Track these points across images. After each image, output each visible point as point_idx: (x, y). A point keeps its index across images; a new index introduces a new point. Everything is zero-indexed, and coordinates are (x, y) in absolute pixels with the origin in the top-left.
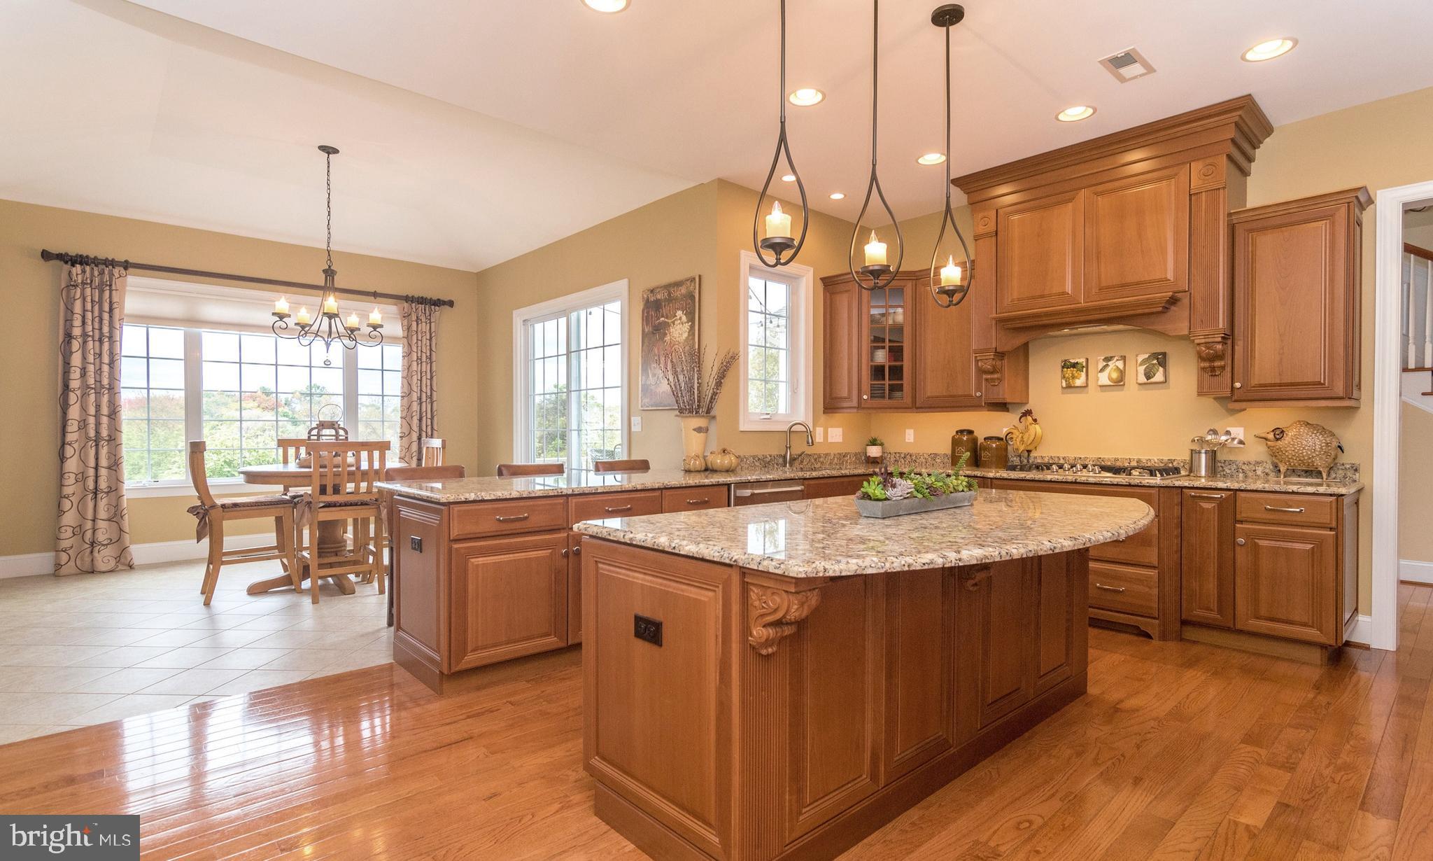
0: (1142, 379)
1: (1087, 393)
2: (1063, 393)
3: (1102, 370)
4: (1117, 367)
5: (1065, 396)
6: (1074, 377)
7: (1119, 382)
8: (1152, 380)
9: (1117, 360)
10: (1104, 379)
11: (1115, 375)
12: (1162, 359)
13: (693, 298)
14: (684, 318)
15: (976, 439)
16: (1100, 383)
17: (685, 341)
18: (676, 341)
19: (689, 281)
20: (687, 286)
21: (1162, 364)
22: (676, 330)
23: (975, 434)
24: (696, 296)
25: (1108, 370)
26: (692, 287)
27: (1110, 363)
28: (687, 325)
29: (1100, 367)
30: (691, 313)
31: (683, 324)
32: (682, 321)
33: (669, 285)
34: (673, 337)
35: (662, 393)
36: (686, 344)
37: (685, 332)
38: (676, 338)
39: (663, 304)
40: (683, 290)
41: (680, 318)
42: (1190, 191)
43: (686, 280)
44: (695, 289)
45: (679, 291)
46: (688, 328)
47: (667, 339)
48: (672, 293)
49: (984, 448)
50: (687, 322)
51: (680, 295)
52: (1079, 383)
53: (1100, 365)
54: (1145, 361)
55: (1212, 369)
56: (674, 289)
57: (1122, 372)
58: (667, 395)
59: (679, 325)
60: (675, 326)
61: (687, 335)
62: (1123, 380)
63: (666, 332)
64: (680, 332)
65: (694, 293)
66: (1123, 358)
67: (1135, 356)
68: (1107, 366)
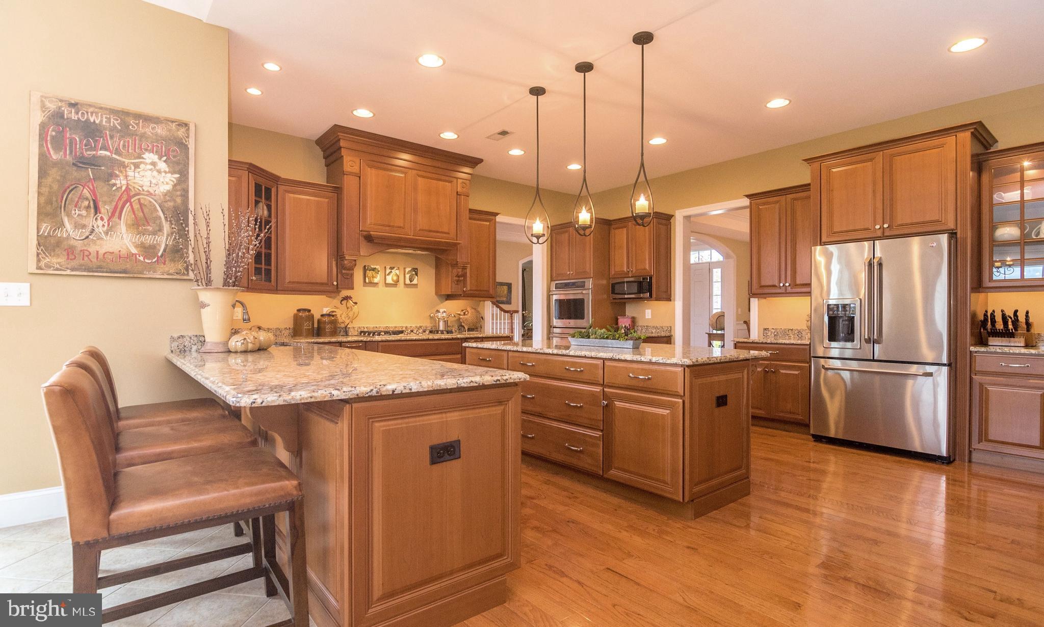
0: (408, 282)
1: (378, 287)
2: (364, 286)
3: (389, 274)
4: (396, 274)
5: (365, 288)
6: (373, 277)
7: (395, 284)
8: (413, 283)
9: (396, 269)
10: (389, 280)
11: (395, 278)
12: (415, 271)
13: (184, 147)
14: (162, 166)
15: (313, 316)
16: (387, 282)
17: (165, 195)
18: (143, 190)
19: (174, 124)
20: (170, 128)
21: (417, 274)
22: (143, 176)
23: (311, 312)
24: (189, 146)
25: (392, 274)
26: (181, 133)
27: (393, 271)
28: (169, 175)
29: (387, 272)
30: (178, 163)
31: (159, 172)
32: (157, 168)
33: (123, 112)
34: (134, 183)
35: (104, 254)
36: (168, 198)
37: (165, 183)
38: (142, 187)
39: (108, 133)
40: (160, 130)
41: (154, 164)
42: (457, 192)
43: (168, 121)
44: (188, 137)
45: (150, 128)
46: (172, 181)
47: (118, 182)
48: (133, 126)
49: (325, 322)
50: (169, 172)
51: (152, 134)
52: (376, 280)
53: (388, 271)
54: (410, 272)
55: (458, 281)
56: (137, 122)
57: (398, 276)
58: (120, 257)
59: (150, 172)
60: (139, 170)
61: (169, 187)
62: (398, 281)
63: (117, 173)
64: (154, 181)
65: (186, 141)
66: (399, 269)
67: (405, 268)
68: (391, 272)
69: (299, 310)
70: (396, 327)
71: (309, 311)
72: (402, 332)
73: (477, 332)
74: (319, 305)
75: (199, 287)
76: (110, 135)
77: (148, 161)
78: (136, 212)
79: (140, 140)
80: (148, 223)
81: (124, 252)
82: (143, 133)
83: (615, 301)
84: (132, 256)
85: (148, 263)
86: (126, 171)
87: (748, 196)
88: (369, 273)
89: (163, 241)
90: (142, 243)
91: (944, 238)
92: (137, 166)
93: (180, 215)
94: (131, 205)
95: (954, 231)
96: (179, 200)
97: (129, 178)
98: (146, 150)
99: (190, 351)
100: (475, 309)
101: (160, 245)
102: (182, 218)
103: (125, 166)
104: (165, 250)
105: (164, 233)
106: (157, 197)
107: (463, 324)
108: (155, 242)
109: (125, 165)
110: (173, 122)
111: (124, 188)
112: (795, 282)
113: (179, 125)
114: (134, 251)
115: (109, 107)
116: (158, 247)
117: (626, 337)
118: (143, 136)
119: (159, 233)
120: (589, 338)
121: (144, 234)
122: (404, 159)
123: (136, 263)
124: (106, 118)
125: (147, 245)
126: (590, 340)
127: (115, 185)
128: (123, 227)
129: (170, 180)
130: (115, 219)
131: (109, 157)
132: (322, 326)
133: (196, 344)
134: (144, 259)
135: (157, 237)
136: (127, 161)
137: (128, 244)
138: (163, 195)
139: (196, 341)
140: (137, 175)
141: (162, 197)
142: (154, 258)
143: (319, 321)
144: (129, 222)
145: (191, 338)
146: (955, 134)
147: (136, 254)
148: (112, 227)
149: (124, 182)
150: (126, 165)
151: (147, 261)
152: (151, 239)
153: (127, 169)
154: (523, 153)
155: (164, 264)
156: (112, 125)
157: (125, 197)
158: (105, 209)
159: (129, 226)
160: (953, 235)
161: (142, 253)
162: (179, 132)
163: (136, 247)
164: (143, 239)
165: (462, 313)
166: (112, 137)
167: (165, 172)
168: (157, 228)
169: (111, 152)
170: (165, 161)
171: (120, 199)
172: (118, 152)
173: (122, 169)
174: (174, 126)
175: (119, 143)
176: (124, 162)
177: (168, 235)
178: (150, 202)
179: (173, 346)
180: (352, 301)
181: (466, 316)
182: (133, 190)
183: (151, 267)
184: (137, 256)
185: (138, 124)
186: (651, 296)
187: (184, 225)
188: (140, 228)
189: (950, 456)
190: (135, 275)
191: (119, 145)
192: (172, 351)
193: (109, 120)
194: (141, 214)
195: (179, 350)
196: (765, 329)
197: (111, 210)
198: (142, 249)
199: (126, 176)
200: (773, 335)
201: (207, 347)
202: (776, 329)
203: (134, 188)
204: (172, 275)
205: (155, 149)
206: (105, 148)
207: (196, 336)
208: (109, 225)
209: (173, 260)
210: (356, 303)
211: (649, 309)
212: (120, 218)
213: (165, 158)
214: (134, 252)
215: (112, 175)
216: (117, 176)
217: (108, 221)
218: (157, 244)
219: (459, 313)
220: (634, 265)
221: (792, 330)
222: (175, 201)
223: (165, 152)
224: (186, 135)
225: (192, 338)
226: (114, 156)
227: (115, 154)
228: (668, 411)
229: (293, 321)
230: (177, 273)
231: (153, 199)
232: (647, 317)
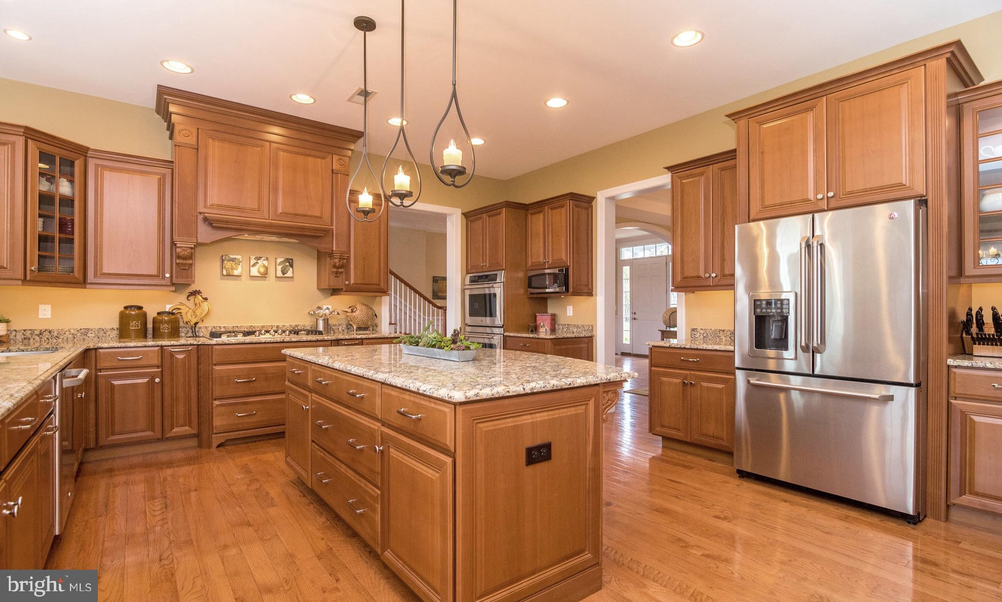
0: (280, 274)
1: (241, 280)
2: (221, 279)
3: (254, 265)
4: (264, 265)
5: (222, 281)
6: (232, 269)
7: (264, 275)
8: (286, 275)
9: (264, 260)
10: (254, 271)
11: (262, 270)
12: (290, 262)
15: (145, 315)
16: (252, 274)
21: (291, 266)
23: (143, 309)
25: (258, 266)
27: (259, 261)
29: (252, 263)
42: (333, 170)
49: (161, 322)
52: (236, 273)
53: (253, 262)
54: (281, 263)
55: (337, 273)
57: (267, 268)
62: (267, 274)
66: (267, 259)
67: (276, 259)
68: (257, 263)
69: (126, 308)
71: (140, 308)
72: (252, 333)
83: (532, 296)
87: (669, 168)
88: (228, 264)
91: (909, 207)
95: (923, 198)
107: (351, 323)
112: (724, 271)
117: (452, 346)
120: (417, 345)
132: (157, 325)
143: (155, 321)
146: (922, 63)
154: (405, 122)
160: (922, 202)
165: (349, 310)
180: (201, 296)
181: (354, 314)
186: (567, 290)
189: (919, 514)
196: (693, 330)
200: (702, 337)
202: (706, 330)
210: (206, 299)
211: (571, 305)
219: (347, 310)
220: (551, 255)
221: (723, 331)
228: (438, 475)
229: (118, 319)
232: (568, 315)
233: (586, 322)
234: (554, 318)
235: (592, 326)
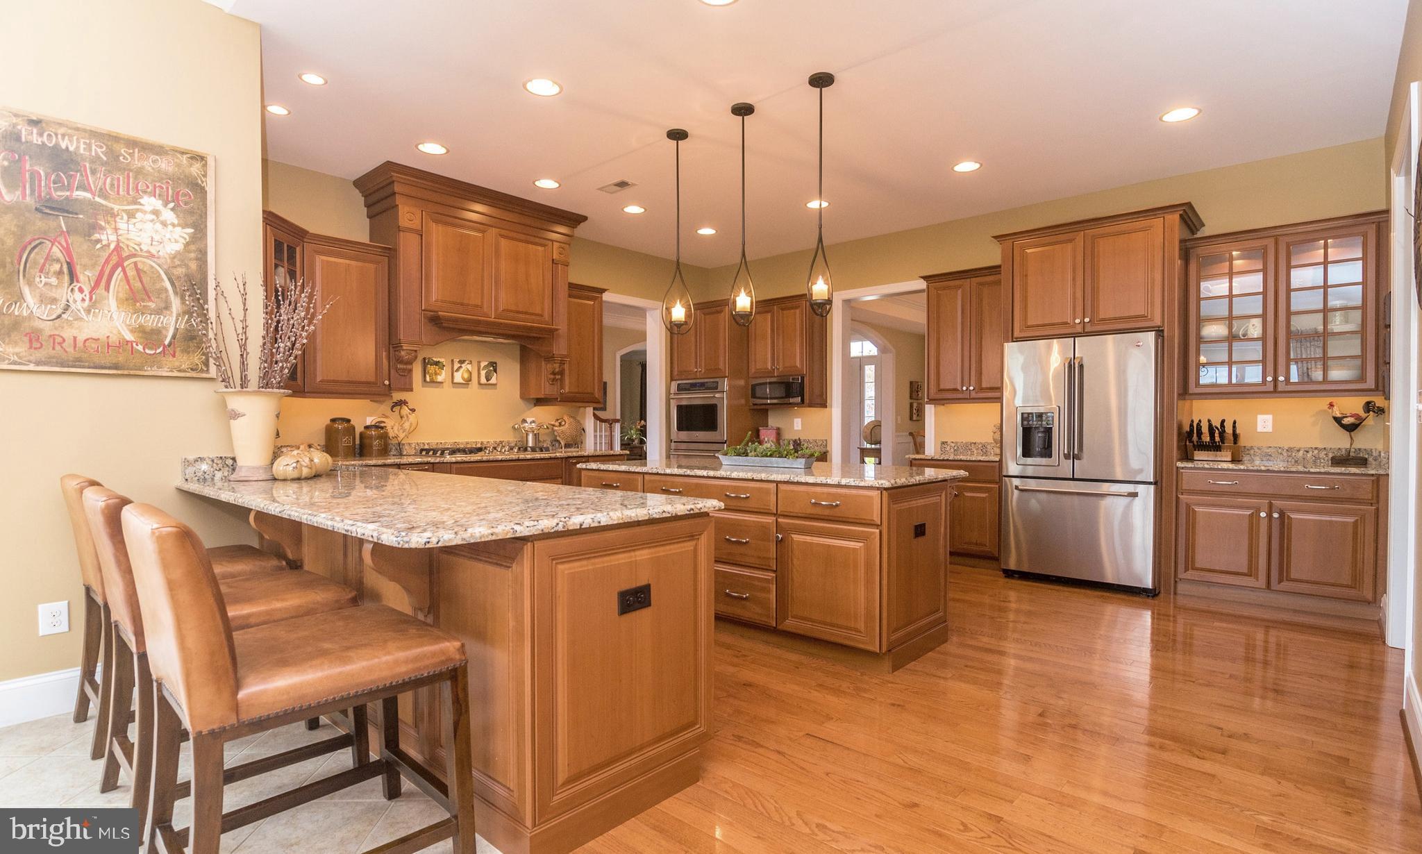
0: (483, 380)
1: (443, 387)
3: (457, 370)
4: (468, 369)
5: (424, 388)
6: (436, 374)
7: (466, 383)
8: (490, 382)
9: (468, 363)
10: (458, 377)
11: (466, 376)
12: (493, 366)
13: (200, 190)
14: (168, 215)
15: (354, 428)
16: (455, 381)
17: (173, 257)
18: (141, 250)
19: (185, 156)
20: (178, 161)
21: (496, 372)
22: (141, 230)
23: (351, 422)
24: (207, 189)
25: (461, 370)
26: (195, 169)
27: (463, 365)
28: (178, 229)
29: (455, 368)
30: (191, 212)
31: (164, 224)
32: (162, 218)
33: (110, 135)
34: (128, 239)
35: (85, 341)
36: (177, 262)
37: (173, 240)
38: (139, 245)
39: (88, 165)
40: (165, 165)
41: (156, 213)
42: (553, 260)
43: (176, 151)
44: (205, 176)
45: (150, 161)
46: (183, 237)
47: (104, 237)
48: (124, 156)
49: (371, 437)
50: (179, 225)
51: (153, 169)
52: (440, 379)
53: (456, 366)
54: (485, 367)
55: (553, 380)
56: (131, 151)
57: (471, 373)
58: (108, 346)
59: (151, 224)
60: (134, 220)
61: (179, 247)
62: (470, 380)
63: (103, 224)
64: (157, 238)
65: (203, 182)
66: (471, 363)
67: (479, 362)
68: (461, 367)
69: (333, 420)
70: (467, 443)
71: (348, 421)
72: (480, 450)
73: (578, 450)
74: (363, 414)
75: (230, 390)
76: (91, 168)
77: (148, 208)
78: (131, 282)
79: (136, 178)
80: (149, 297)
81: (114, 339)
82: (140, 168)
83: (755, 407)
84: (127, 344)
85: (150, 354)
86: (115, 222)
87: (925, 278)
88: (431, 369)
89: (171, 323)
90: (141, 326)
91: (1150, 337)
92: (131, 215)
93: (195, 287)
94: (124, 270)
95: (1161, 329)
96: (193, 266)
97: (120, 232)
98: (145, 192)
99: (213, 479)
100: (574, 418)
101: (166, 329)
102: (199, 291)
103: (113, 215)
104: (174, 337)
105: (172, 312)
106: (163, 260)
107: (558, 438)
108: (159, 325)
109: (114, 213)
110: (183, 153)
111: (112, 246)
112: (981, 385)
113: (192, 158)
114: (129, 337)
115: (88, 128)
116: (164, 332)
117: (796, 454)
118: (139, 172)
119: (164, 311)
120: (747, 455)
121: (143, 314)
122: (477, 211)
123: (132, 354)
124: (85, 143)
125: (148, 329)
126: (749, 458)
127: (99, 241)
128: (112, 302)
129: (181, 236)
130: (101, 290)
131: (90, 201)
132: (367, 441)
133: (220, 469)
134: (144, 349)
135: (162, 317)
136: (116, 207)
137: (120, 328)
138: (170, 258)
139: (220, 466)
140: (131, 227)
141: (169, 261)
142: (159, 348)
143: (361, 434)
144: (121, 295)
145: (213, 461)
146: (1162, 215)
147: (132, 342)
148: (96, 302)
149: (113, 238)
150: (116, 213)
151: (148, 351)
152: (154, 321)
153: (118, 219)
154: (642, 210)
155: (174, 356)
156: (93, 154)
157: (115, 259)
158: (86, 276)
159: (120, 302)
160: (1159, 332)
161: (142, 340)
162: (192, 169)
163: (132, 331)
164: (142, 320)
165: (557, 424)
166: (94, 172)
167: (174, 225)
168: (163, 305)
169: (94, 194)
170: (172, 209)
171: (107, 261)
172: (103, 194)
173: (109, 218)
174: (184, 159)
175: (106, 180)
176: (112, 209)
177: (178, 315)
178: (152, 267)
179: (187, 473)
180: (407, 406)
181: (562, 428)
182: (126, 249)
183: (153, 360)
184: (134, 345)
185: (131, 155)
186: (803, 400)
187: (201, 301)
188: (138, 304)
190: (132, 372)
191: (105, 183)
192: (187, 480)
193: (89, 147)
194: (138, 285)
195: (197, 478)
196: (943, 443)
197: (95, 278)
198: (140, 335)
199: (116, 229)
200: (952, 450)
201: (241, 474)
202: (957, 443)
203: (128, 246)
204: (185, 371)
205: (157, 192)
206: (83, 187)
207: (221, 458)
208: (91, 299)
209: (186, 351)
210: (413, 410)
211: (799, 418)
212: (107, 288)
213: (172, 205)
214: (128, 339)
215: (95, 227)
216: (102, 228)
217: (91, 293)
218: (164, 328)
219: (552, 423)
220: (781, 361)
221: (975, 443)
222: (187, 266)
223: (172, 197)
224: (203, 173)
225: (215, 461)
226: (97, 199)
227: (99, 196)
228: (861, 544)
229: (324, 435)
230: (192, 369)
231: (154, 262)
232: (796, 428)
233: (820, 437)
234: (779, 433)
235: (826, 440)
